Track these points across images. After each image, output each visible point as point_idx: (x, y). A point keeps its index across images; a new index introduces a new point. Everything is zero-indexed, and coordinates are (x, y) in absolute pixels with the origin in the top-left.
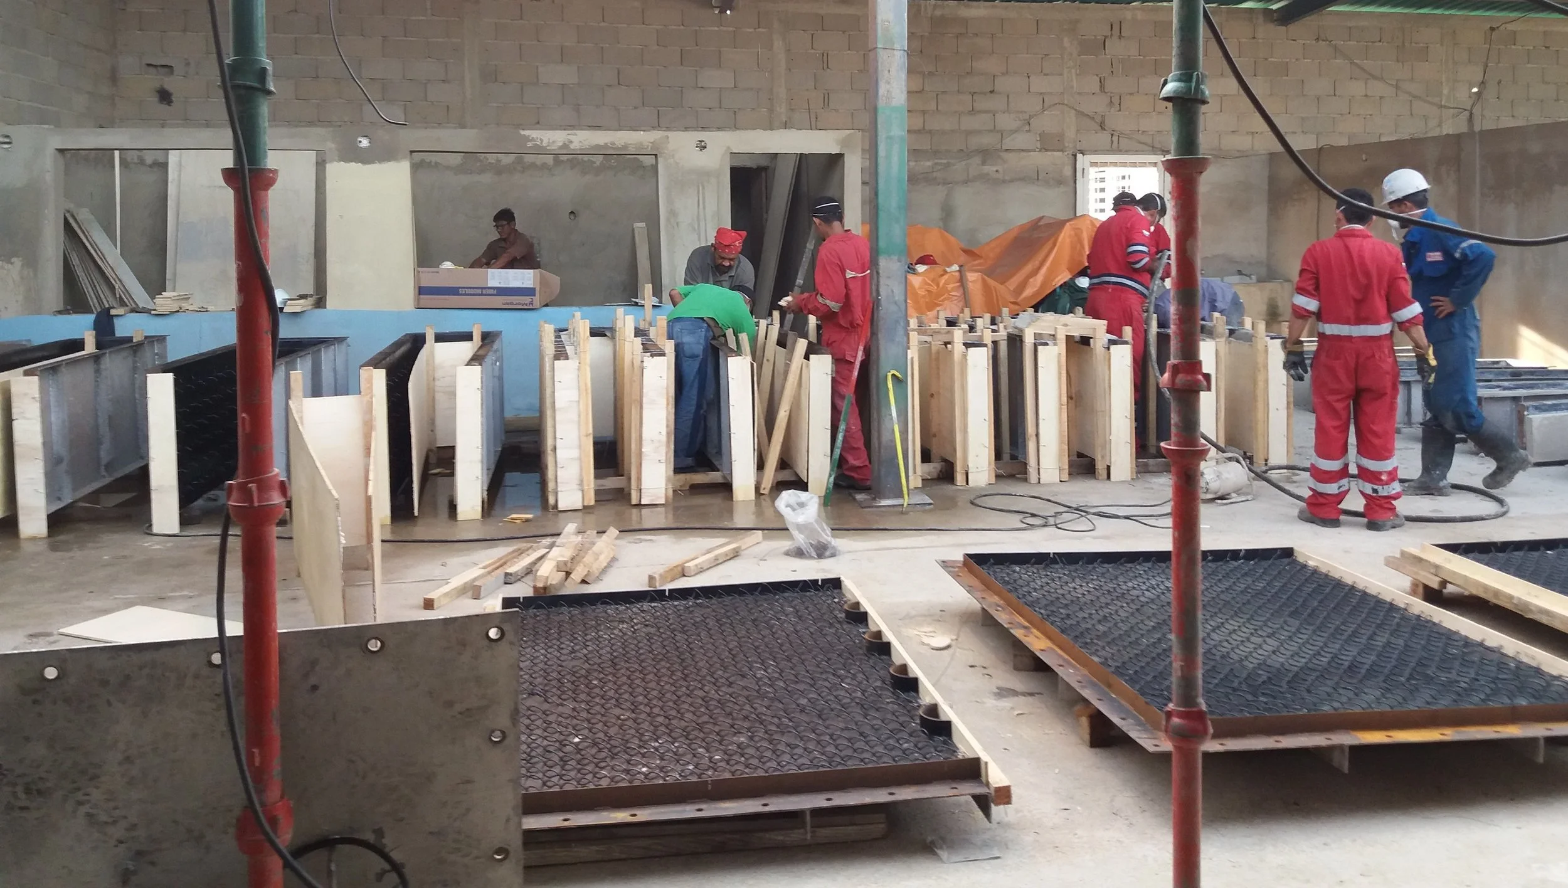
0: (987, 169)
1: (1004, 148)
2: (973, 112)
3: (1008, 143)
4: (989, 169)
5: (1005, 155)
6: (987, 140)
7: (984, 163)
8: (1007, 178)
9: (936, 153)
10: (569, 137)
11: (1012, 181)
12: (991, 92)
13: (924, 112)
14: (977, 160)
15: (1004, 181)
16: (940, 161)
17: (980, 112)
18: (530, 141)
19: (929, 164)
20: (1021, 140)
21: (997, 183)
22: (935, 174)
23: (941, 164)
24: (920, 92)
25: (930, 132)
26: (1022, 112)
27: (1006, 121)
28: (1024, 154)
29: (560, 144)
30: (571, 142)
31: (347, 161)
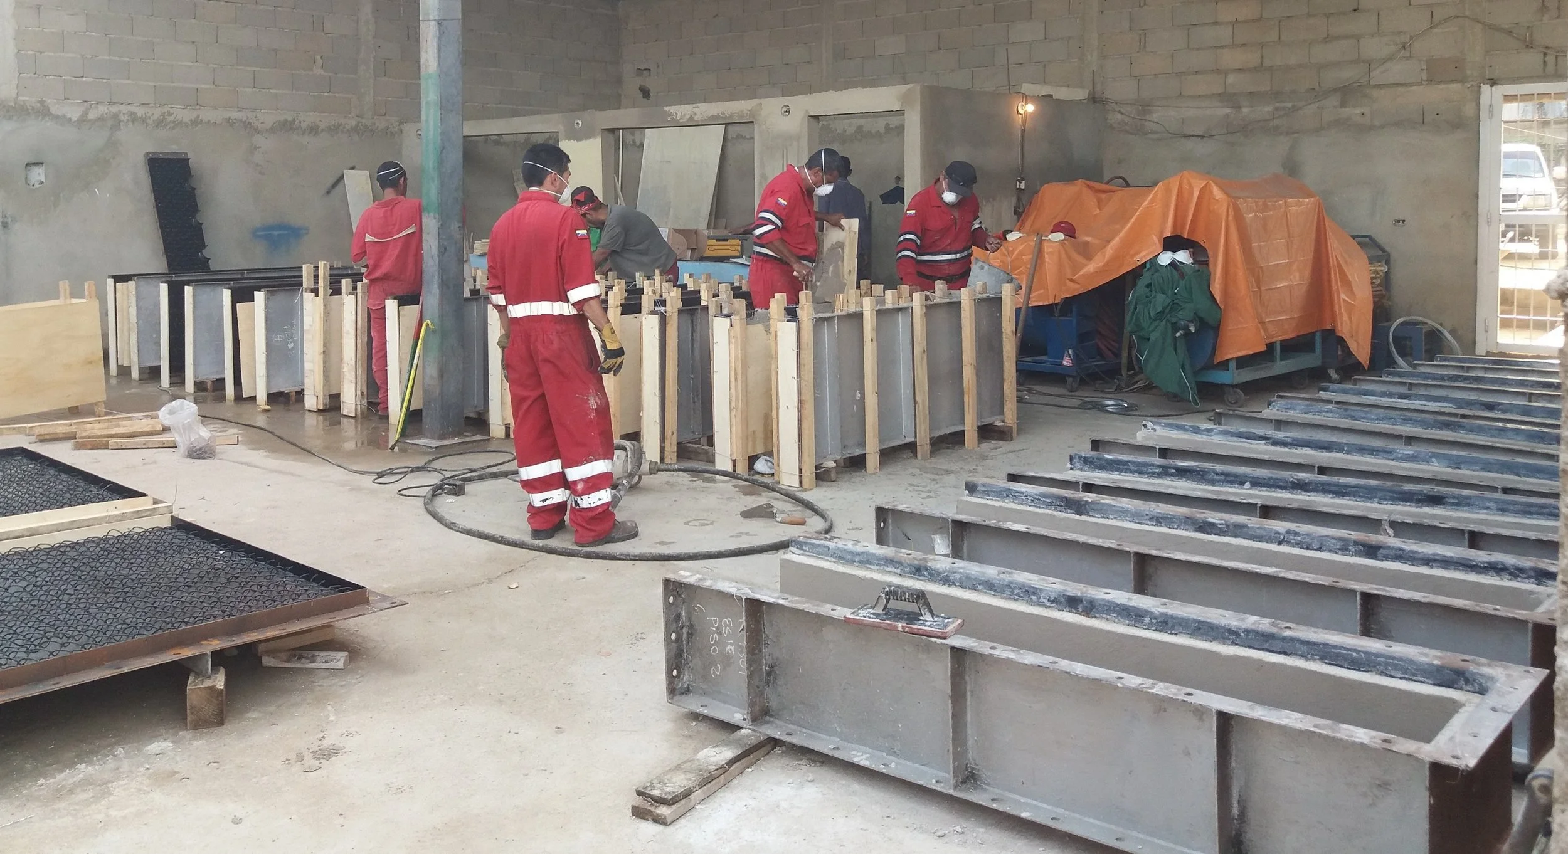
0: (1347, 112)
1: (1372, 82)
2: (1328, 39)
3: (1377, 76)
4: (1353, 112)
5: (1375, 93)
6: (1348, 74)
7: (1343, 104)
8: (1377, 123)
9: (1277, 95)
10: (694, 110)
11: (1382, 127)
12: (1355, 10)
13: (1262, 45)
14: (1333, 101)
15: (1371, 128)
16: (1282, 105)
17: (1338, 38)
18: (670, 115)
19: (1269, 109)
20: (1397, 71)
21: (1363, 129)
22: (1276, 122)
23: (1284, 109)
24: (1259, 20)
25: (1270, 69)
26: (1399, 33)
27: (1373, 48)
28: (1401, 89)
29: (689, 116)
30: (696, 114)
31: (569, 139)
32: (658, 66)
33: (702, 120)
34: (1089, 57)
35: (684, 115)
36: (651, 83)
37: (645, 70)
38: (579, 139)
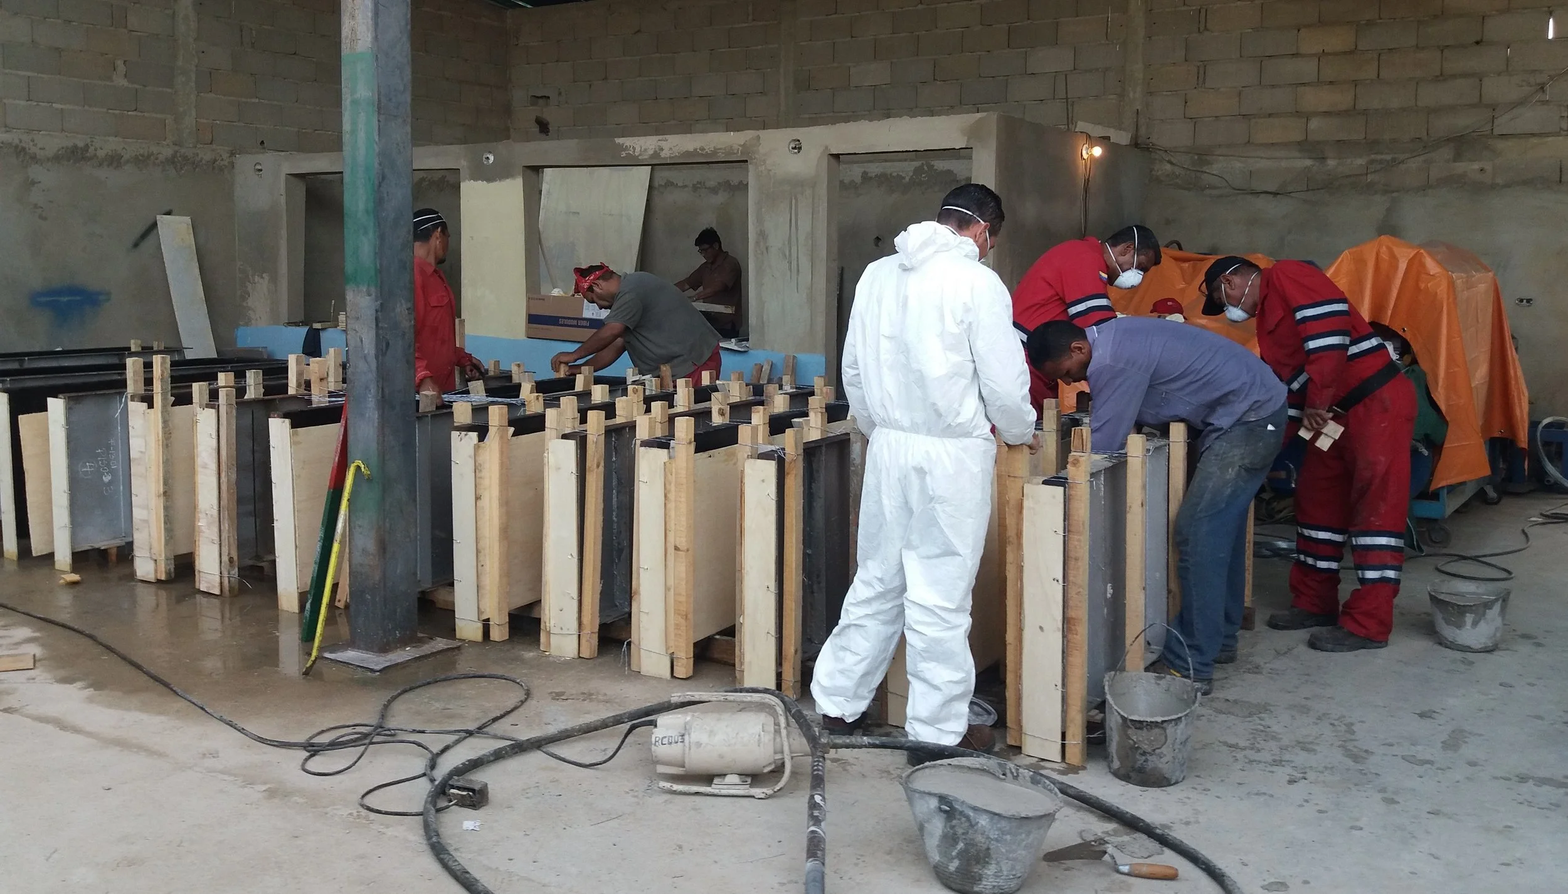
0: (1461, 167)
1: (1496, 132)
2: (1442, 77)
3: (1504, 124)
4: (1470, 167)
5: (1500, 145)
6: (1463, 122)
7: (1458, 157)
8: (1499, 181)
9: (1372, 145)
11: (1507, 186)
12: (1477, 43)
13: (1356, 83)
14: (1446, 152)
15: (1493, 187)
16: (1379, 157)
17: (1454, 76)
19: (1360, 162)
20: (1528, 118)
21: (1479, 189)
22: (1370, 178)
23: (1381, 162)
24: (1351, 52)
25: (1365, 112)
26: (1534, 71)
27: (1498, 89)
28: (1535, 140)
29: (651, 152)
30: (662, 149)
31: (475, 179)
32: (560, 94)
33: (670, 158)
34: (1131, 95)
35: (645, 150)
36: (550, 114)
37: (542, 97)
38: (489, 180)
